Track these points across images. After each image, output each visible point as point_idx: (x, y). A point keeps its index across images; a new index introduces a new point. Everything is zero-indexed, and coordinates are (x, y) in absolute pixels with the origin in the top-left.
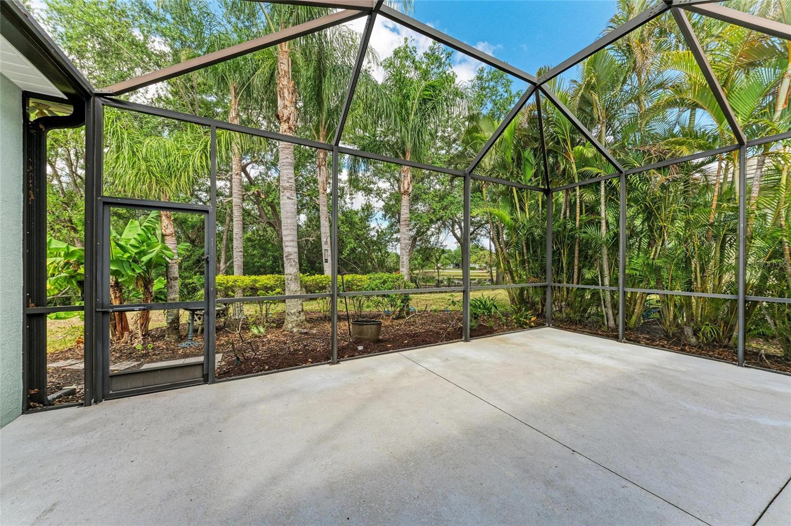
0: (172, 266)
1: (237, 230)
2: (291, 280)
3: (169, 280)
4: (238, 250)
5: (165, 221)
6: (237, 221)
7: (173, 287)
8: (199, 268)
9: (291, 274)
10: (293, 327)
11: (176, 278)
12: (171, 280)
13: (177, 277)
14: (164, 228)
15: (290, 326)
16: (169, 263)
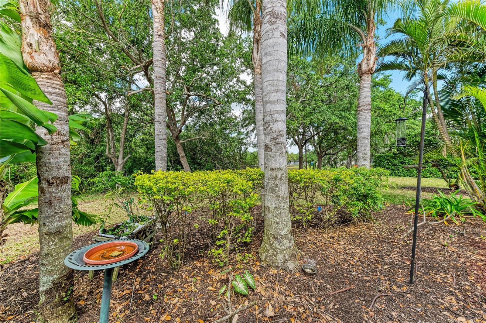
0: (52, 150)
1: (160, 111)
2: (281, 179)
3: (45, 185)
4: (161, 137)
5: (32, 31)
6: (161, 98)
7: (56, 202)
8: (98, 163)
9: (281, 169)
10: (287, 260)
11: (65, 180)
12: (50, 184)
13: (67, 178)
14: (28, 49)
15: (280, 258)
16: (44, 142)
